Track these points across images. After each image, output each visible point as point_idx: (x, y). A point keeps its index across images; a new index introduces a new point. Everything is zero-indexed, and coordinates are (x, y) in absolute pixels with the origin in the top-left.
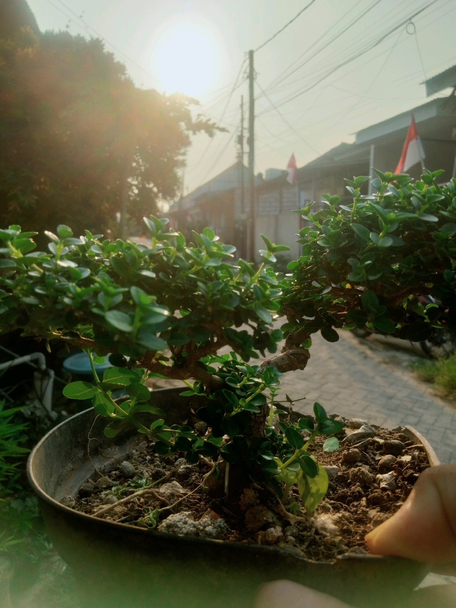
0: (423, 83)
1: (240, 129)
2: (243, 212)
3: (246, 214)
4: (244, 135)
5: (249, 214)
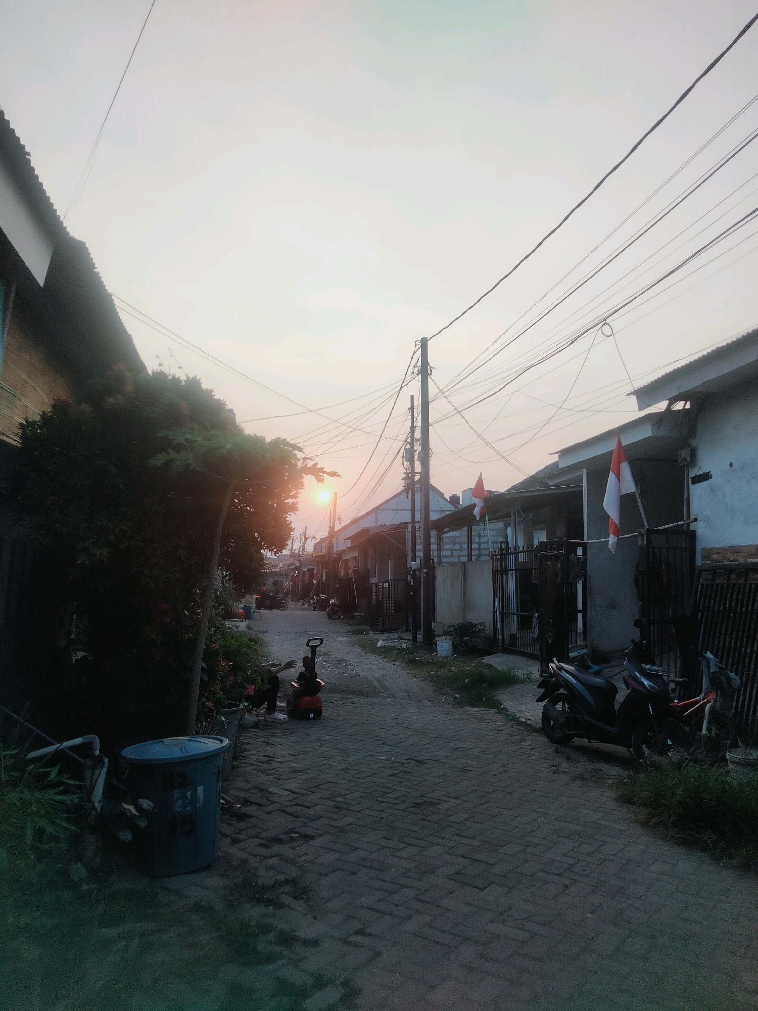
0: (631, 394)
1: (409, 440)
2: (414, 560)
3: (418, 560)
4: (415, 448)
5: (423, 562)
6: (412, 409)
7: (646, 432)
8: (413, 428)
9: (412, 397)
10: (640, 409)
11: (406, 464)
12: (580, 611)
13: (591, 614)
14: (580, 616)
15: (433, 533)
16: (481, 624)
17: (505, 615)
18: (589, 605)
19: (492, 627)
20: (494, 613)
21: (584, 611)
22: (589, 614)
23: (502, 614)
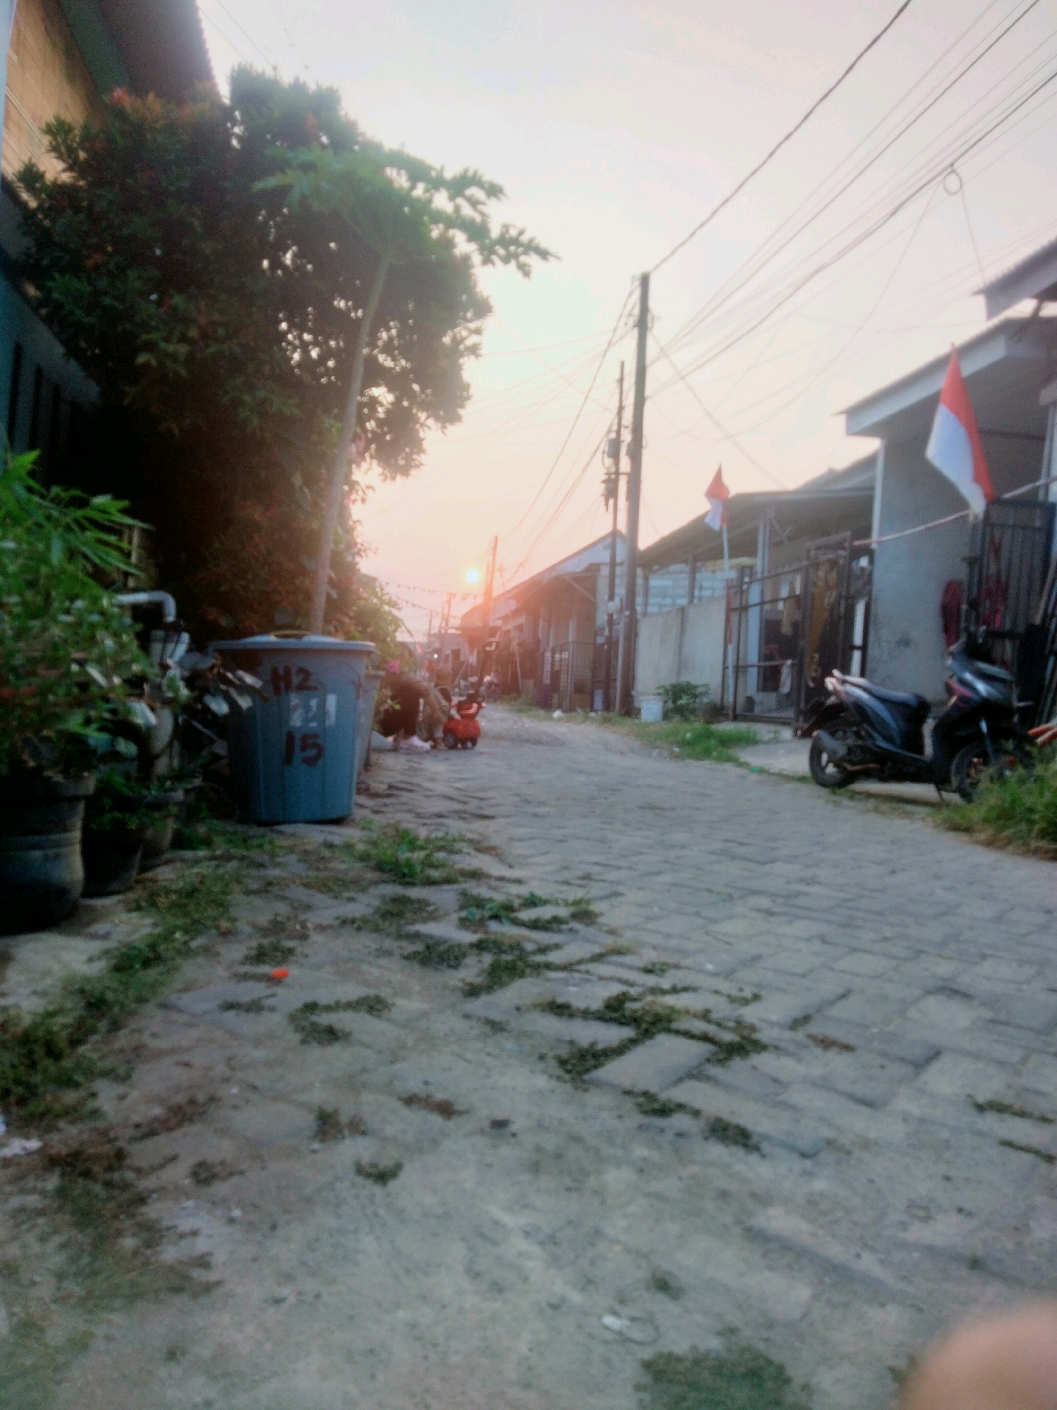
0: (980, 292)
1: (615, 427)
2: (611, 598)
3: (617, 599)
4: (622, 438)
5: (624, 601)
6: (621, 381)
7: (997, 352)
8: (621, 409)
9: (622, 364)
10: (991, 313)
11: (609, 461)
12: (858, 648)
13: (873, 651)
14: (857, 655)
15: (639, 571)
16: (705, 685)
17: (739, 669)
18: (871, 638)
19: (720, 690)
20: (725, 668)
21: (864, 648)
22: (870, 652)
23: (738, 669)
